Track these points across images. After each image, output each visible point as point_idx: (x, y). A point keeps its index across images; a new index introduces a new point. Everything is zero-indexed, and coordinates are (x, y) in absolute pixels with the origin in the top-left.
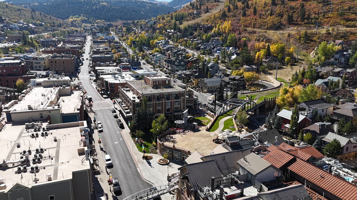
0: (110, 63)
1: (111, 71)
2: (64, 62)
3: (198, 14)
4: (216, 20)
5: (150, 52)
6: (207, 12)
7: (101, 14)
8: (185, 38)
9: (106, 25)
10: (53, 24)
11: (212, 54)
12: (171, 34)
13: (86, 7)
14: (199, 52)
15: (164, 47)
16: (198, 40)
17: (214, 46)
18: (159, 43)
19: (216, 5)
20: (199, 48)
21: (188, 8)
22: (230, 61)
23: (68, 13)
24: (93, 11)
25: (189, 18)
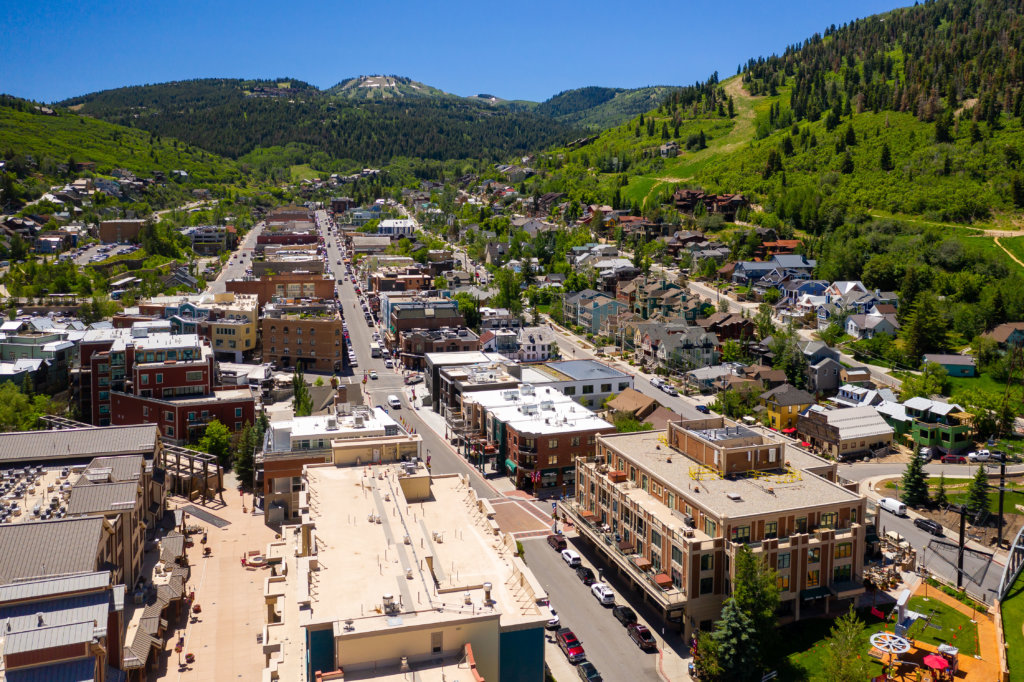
0: (456, 332)
1: (491, 377)
2: (315, 331)
3: (674, 154)
4: (747, 179)
5: (558, 284)
6: (703, 147)
7: (346, 142)
8: (667, 239)
9: (365, 176)
10: (210, 176)
11: (784, 300)
12: (608, 219)
13: (303, 121)
14: (730, 290)
15: (603, 269)
16: (714, 248)
17: (788, 274)
18: (582, 252)
19: (727, 127)
20: (728, 277)
21: (634, 132)
22: (863, 332)
23: (249, 139)
24: (324, 132)
25: (646, 164)
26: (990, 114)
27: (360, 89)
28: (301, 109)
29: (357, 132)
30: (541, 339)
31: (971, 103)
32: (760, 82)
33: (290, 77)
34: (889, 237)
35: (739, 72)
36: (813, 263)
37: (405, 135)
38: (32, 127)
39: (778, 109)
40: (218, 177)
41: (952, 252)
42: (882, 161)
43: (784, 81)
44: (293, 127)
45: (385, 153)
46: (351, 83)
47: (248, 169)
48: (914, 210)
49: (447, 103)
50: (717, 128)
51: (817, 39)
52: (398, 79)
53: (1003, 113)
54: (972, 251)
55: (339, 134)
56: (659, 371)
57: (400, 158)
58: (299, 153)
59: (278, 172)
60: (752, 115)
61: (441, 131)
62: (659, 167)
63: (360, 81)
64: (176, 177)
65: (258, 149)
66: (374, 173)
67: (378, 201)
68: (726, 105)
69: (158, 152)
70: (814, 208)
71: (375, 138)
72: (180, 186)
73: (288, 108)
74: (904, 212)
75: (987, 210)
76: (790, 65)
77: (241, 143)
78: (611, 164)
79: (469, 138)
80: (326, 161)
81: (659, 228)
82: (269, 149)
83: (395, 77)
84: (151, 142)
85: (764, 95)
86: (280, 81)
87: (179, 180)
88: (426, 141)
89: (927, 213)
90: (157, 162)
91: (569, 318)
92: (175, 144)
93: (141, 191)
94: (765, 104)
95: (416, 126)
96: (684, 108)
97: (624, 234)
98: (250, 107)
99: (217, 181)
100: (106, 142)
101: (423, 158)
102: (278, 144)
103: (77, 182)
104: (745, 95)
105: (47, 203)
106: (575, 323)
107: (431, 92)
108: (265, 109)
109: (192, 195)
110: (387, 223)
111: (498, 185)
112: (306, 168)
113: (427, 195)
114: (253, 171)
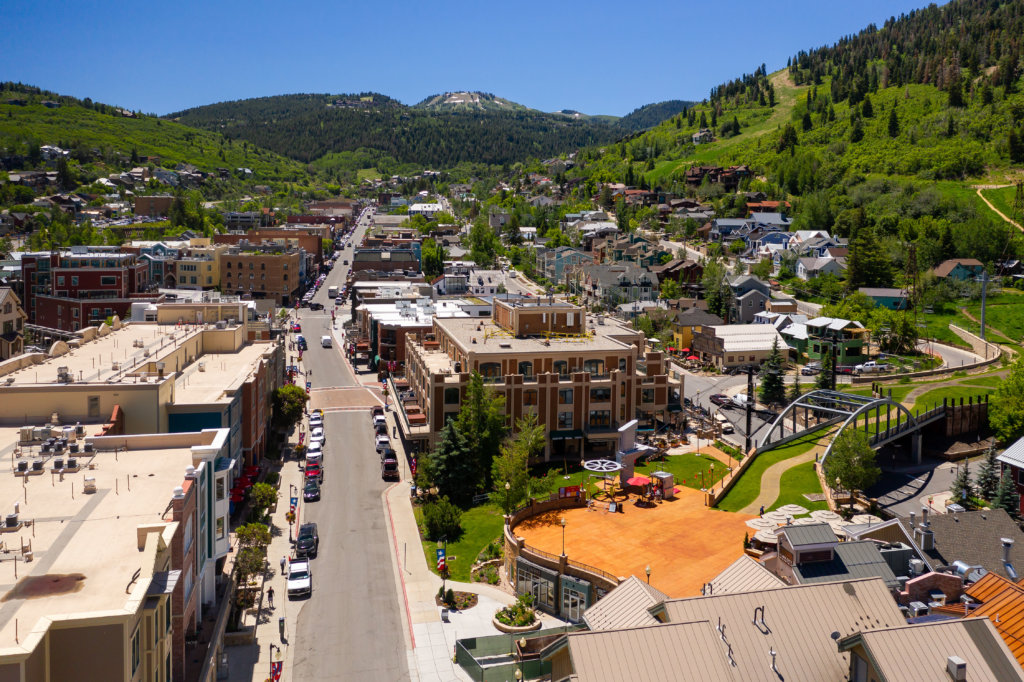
0: (406, 274)
1: (397, 293)
2: (266, 266)
3: (707, 140)
4: (762, 155)
5: (541, 246)
6: (737, 133)
7: (414, 147)
8: (661, 206)
9: (424, 177)
10: (274, 174)
11: (749, 251)
12: (615, 193)
13: (375, 129)
14: (703, 246)
15: (588, 231)
16: (702, 211)
17: (757, 227)
18: (574, 219)
19: (765, 115)
20: (704, 236)
21: (675, 124)
22: (811, 273)
23: (322, 145)
24: (393, 138)
25: (678, 150)
27: (446, 105)
28: (375, 118)
29: (427, 139)
31: (991, 71)
32: (807, 72)
33: (374, 92)
34: (874, 195)
35: (789, 64)
36: (790, 220)
37: (473, 142)
38: (110, 127)
39: (815, 94)
40: (281, 176)
42: (890, 128)
43: (830, 71)
44: (365, 133)
45: (452, 159)
46: (436, 100)
47: (315, 170)
48: (909, 170)
49: (522, 116)
50: (755, 116)
51: (872, 28)
52: (482, 95)
54: (948, 200)
55: (408, 141)
57: (467, 163)
58: (367, 157)
59: (345, 174)
60: (793, 103)
61: (511, 139)
62: (689, 152)
63: (445, 97)
64: (240, 174)
65: (329, 154)
66: (434, 175)
67: (421, 193)
69: (227, 153)
70: (810, 173)
71: (443, 144)
72: (243, 183)
73: (363, 116)
74: (899, 174)
75: (982, 167)
76: (838, 55)
77: (314, 148)
78: (644, 152)
79: (540, 147)
80: (393, 165)
81: (655, 198)
82: (340, 155)
83: (479, 93)
84: (222, 143)
85: (809, 84)
86: (363, 95)
87: (243, 176)
88: (494, 148)
89: (921, 173)
90: (224, 160)
91: (538, 273)
92: (245, 146)
93: (199, 183)
94: (804, 91)
95: (485, 134)
96: (727, 98)
98: (327, 117)
99: (280, 179)
100: (180, 141)
101: (489, 165)
102: (348, 150)
103: (135, 170)
104: (790, 85)
105: (101, 186)
106: (543, 276)
107: (514, 108)
108: (341, 118)
109: (253, 190)
110: (416, 207)
111: (537, 177)
112: (372, 171)
113: (469, 187)
114: (320, 173)
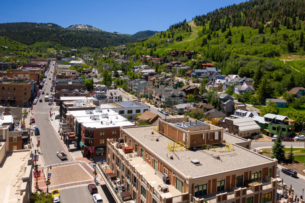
0: (80, 91)
1: (84, 105)
2: (16, 89)
3: (172, 42)
4: (196, 47)
5: (127, 78)
6: (181, 40)
7: (67, 41)
8: (168, 64)
9: (72, 51)
10: (16, 49)
11: (210, 82)
12: (148, 59)
13: (53, 35)
14: (190, 79)
15: (144, 73)
16: (184, 66)
17: (211, 73)
18: (137, 68)
19: (189, 34)
20: (189, 75)
21: (159, 37)
22: (241, 92)
23: (34, 39)
24: (60, 38)
25: (163, 45)
26: (276, 25)
27: (76, 28)
28: (53, 31)
29: (72, 39)
30: (115, 94)
31: (269, 23)
32: (200, 22)
33: (52, 23)
34: (246, 62)
35: (193, 20)
36: (220, 71)
37: (87, 40)
39: (205, 29)
40: (19, 49)
41: (270, 65)
42: (241, 40)
43: (207, 22)
44: (50, 36)
45: (80, 46)
46: (73, 27)
47: (32, 48)
48: (253, 54)
49: (102, 33)
50: (186, 35)
51: (217, 10)
52: (88, 26)
53: (280, 25)
54: (277, 65)
55: (65, 39)
56: (161, 107)
57: (85, 47)
58: (51, 44)
59: (43, 50)
60: (197, 31)
61: (100, 40)
62: (167, 46)
63: (76, 26)
64: (3, 48)
65: (37, 43)
66: (75, 51)
67: (73, 57)
68: (189, 29)
70: (219, 54)
71: (77, 40)
72: (4, 51)
73: (49, 31)
74: (250, 55)
75: (279, 53)
76: (209, 17)
77: (31, 40)
78: (151, 45)
79: (109, 43)
80: (60, 47)
81: (165, 60)
82: (41, 43)
85: (201, 26)
86: (48, 24)
87: (4, 49)
88: (94, 42)
91: (129, 89)
92: (5, 38)
94: (201, 28)
95: (91, 38)
96: (175, 29)
97: (153, 63)
98: (36, 30)
99: (19, 50)
101: (93, 48)
102: (44, 41)
104: (195, 26)
106: (131, 90)
108: (41, 31)
109: (8, 54)
110: (72, 62)
111: (114, 52)
112: (52, 49)
113: (90, 55)
114: (33, 49)
